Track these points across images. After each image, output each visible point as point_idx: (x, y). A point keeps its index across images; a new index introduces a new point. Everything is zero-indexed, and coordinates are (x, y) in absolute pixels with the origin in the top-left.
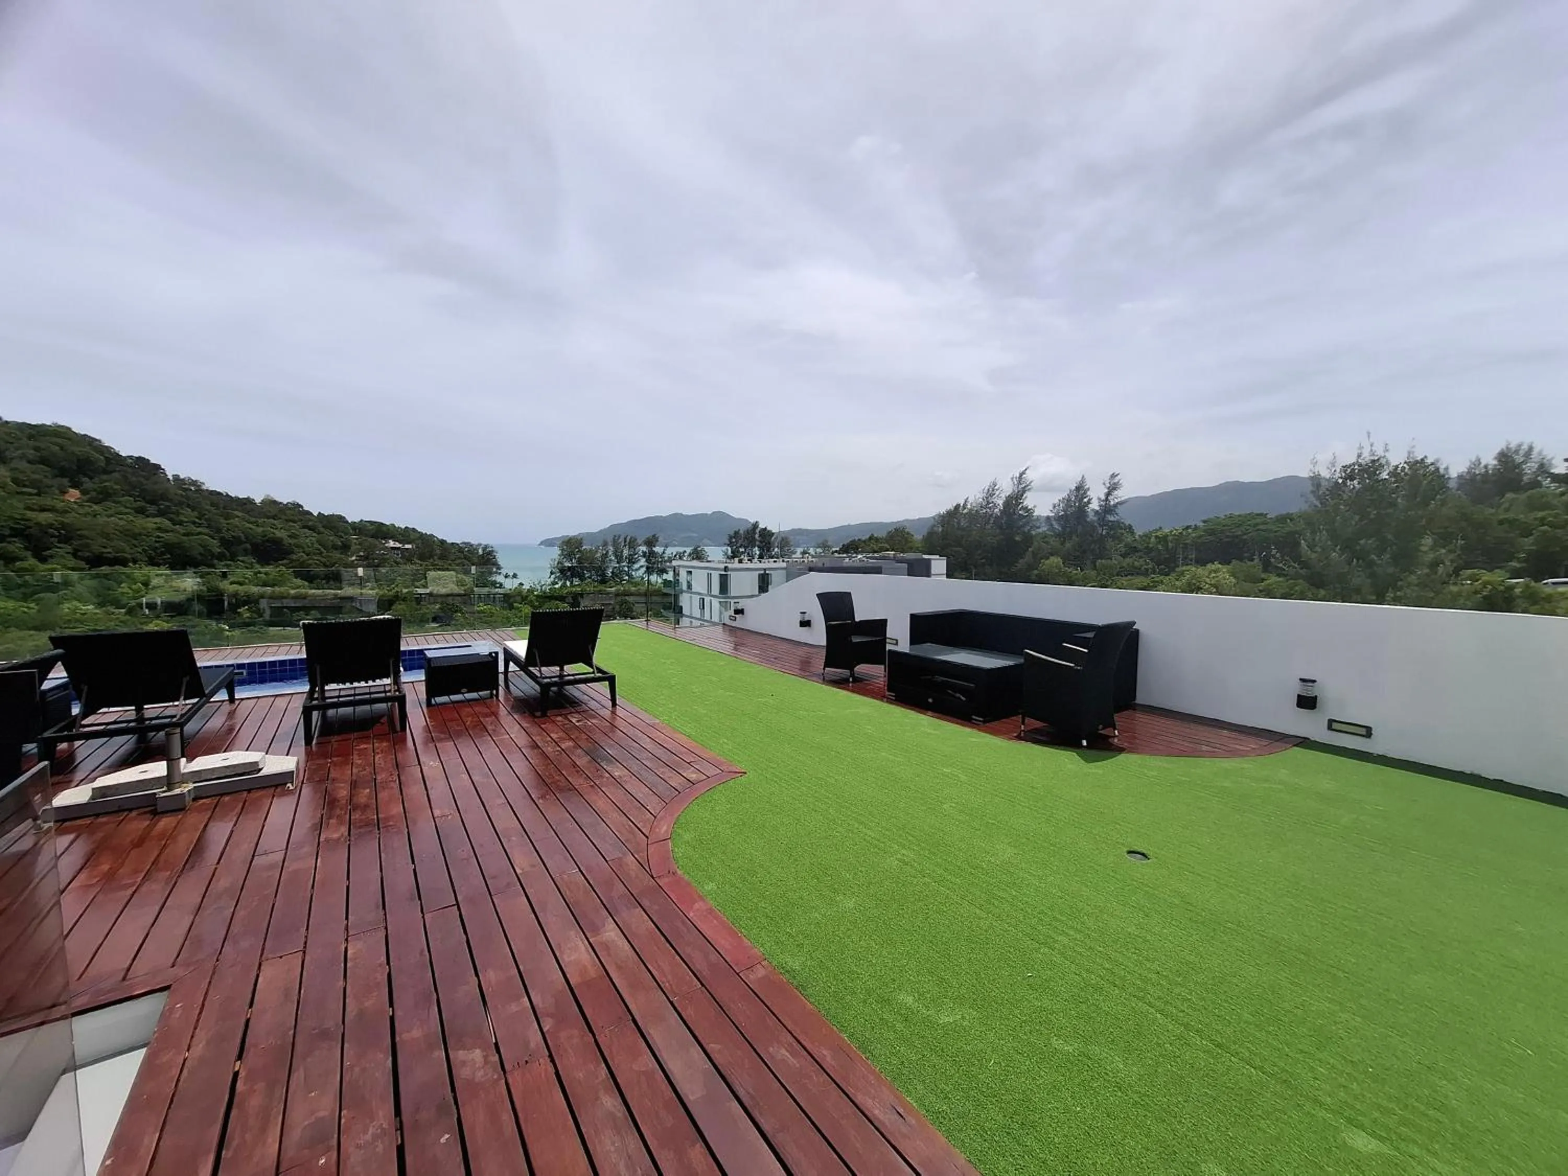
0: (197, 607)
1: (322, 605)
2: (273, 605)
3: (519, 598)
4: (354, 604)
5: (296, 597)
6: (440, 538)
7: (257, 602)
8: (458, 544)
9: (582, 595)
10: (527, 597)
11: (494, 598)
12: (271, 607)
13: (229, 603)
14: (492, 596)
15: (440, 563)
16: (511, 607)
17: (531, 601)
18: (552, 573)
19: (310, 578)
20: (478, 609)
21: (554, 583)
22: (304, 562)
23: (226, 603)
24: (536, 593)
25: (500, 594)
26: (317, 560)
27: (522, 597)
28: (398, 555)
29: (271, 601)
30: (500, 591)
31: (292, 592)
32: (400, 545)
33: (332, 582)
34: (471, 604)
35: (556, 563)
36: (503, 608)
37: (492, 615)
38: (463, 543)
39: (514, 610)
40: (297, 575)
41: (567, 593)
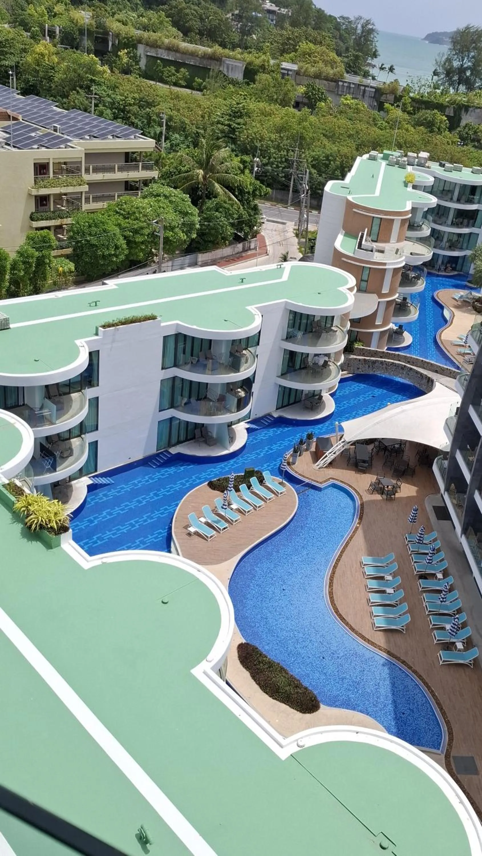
0: (87, 43)
1: (192, 63)
2: (148, 54)
3: (391, 98)
4: (221, 69)
5: (169, 49)
6: (318, 6)
7: (135, 47)
8: (335, 18)
9: (467, 108)
10: (401, 97)
11: (364, 91)
12: (147, 56)
13: (113, 45)
14: (362, 88)
15: (314, 33)
16: (381, 107)
17: (404, 104)
18: (435, 73)
19: (186, 32)
20: (345, 102)
21: (436, 87)
22: (181, 9)
23: (110, 44)
24: (411, 95)
25: (372, 87)
26: (195, 10)
27: (395, 97)
28: (272, 21)
29: (148, 48)
30: (373, 84)
31: (166, 41)
32: (276, 9)
33: (204, 39)
34: (338, 94)
35: (444, 59)
36: (373, 107)
37: (357, 111)
38: (342, 17)
39: (382, 112)
40: (176, 24)
41: (448, 102)
